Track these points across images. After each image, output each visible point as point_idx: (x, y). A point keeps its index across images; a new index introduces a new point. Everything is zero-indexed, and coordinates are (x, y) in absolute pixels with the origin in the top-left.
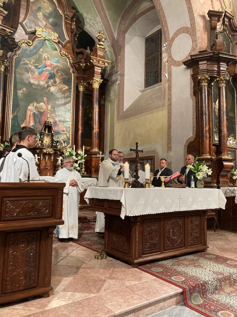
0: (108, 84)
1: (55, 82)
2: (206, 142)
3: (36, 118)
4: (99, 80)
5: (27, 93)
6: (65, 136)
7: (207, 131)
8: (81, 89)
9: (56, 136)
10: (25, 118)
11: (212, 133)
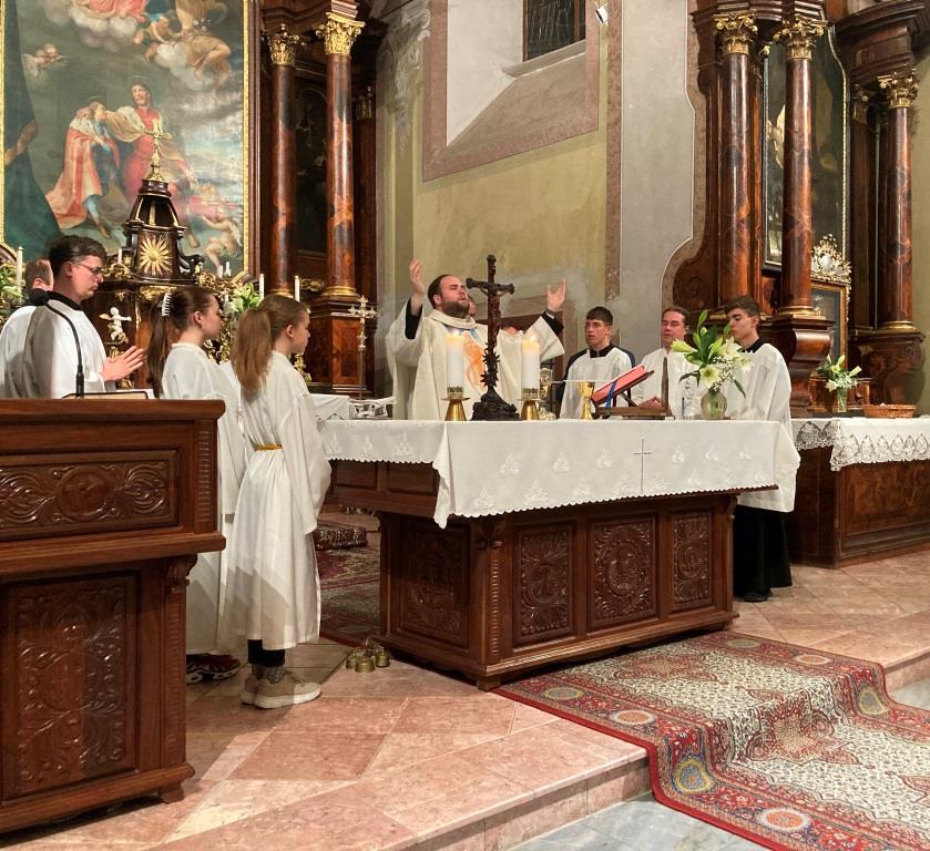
0: (384, 42)
1: (175, 25)
2: (740, 261)
3: (106, 168)
4: (348, 23)
5: (62, 64)
6: (224, 238)
7: (742, 221)
8: (281, 56)
9: (191, 237)
10: (63, 167)
11: (762, 228)
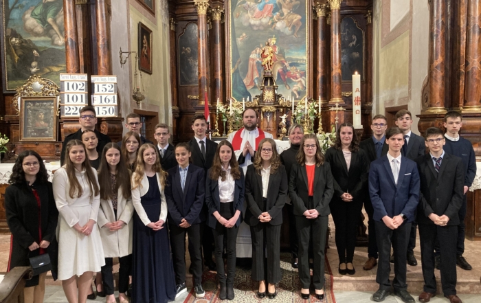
1: (282, 15)
5: (247, 38)
6: (299, 85)
9: (287, 86)
10: (247, 71)
